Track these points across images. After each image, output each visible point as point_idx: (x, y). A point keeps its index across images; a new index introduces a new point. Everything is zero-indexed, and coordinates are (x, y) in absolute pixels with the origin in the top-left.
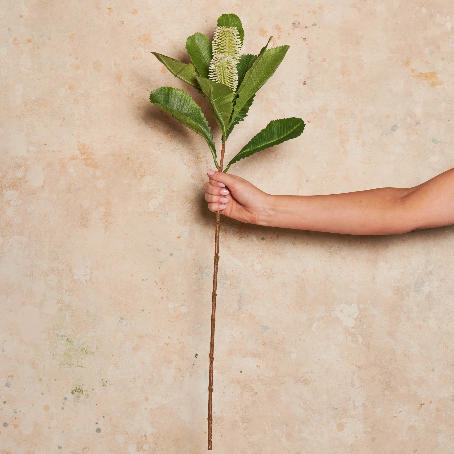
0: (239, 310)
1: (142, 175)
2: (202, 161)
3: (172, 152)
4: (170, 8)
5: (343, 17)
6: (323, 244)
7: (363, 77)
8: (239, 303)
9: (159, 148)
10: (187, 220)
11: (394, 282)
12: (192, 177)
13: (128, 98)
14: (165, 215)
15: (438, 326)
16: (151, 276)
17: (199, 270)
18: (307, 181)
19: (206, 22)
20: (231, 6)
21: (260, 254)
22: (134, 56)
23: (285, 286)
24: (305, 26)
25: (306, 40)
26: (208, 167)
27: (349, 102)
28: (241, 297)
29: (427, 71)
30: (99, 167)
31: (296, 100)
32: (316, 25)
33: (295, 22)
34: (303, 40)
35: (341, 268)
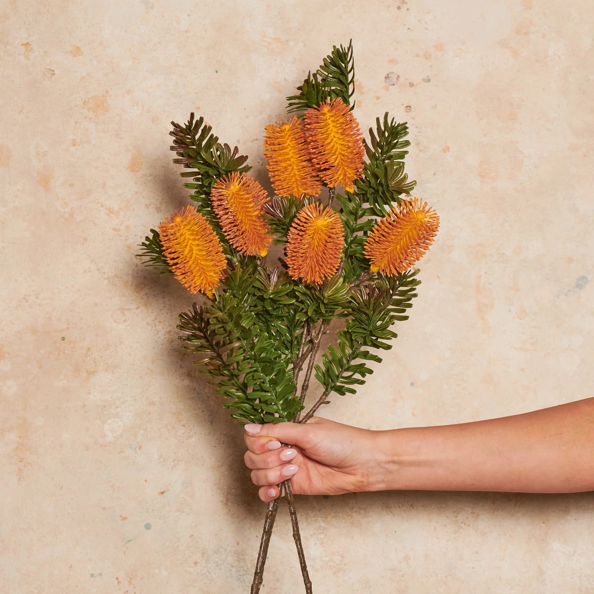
1: (91, 370)
3: (149, 326)
4: (145, 45)
5: (483, 67)
6: (442, 508)
7: (521, 184)
9: (124, 319)
10: (178, 460)
11: (580, 580)
13: (63, 221)
14: (135, 449)
16: (109, 567)
17: (202, 556)
18: (412, 384)
19: (217, 72)
20: (265, 41)
21: (321, 527)
22: (74, 138)
23: (370, 587)
24: (410, 83)
25: (412, 109)
27: (495, 231)
30: (7, 356)
32: (431, 81)
33: (390, 74)
34: (406, 110)
35: (477, 553)
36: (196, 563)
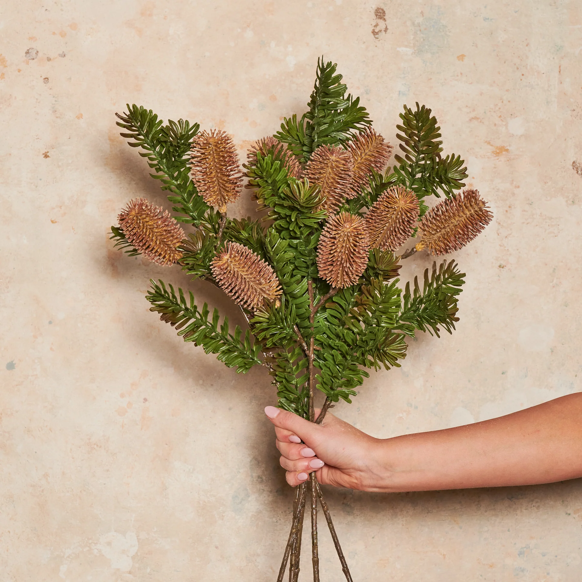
5: (112, 44)
11: (198, 495)
15: (272, 568)
23: (13, 501)
24: (47, 57)
25: (49, 80)
31: (32, 183)
32: (66, 55)
33: (30, 50)
34: (44, 81)
35: (108, 471)
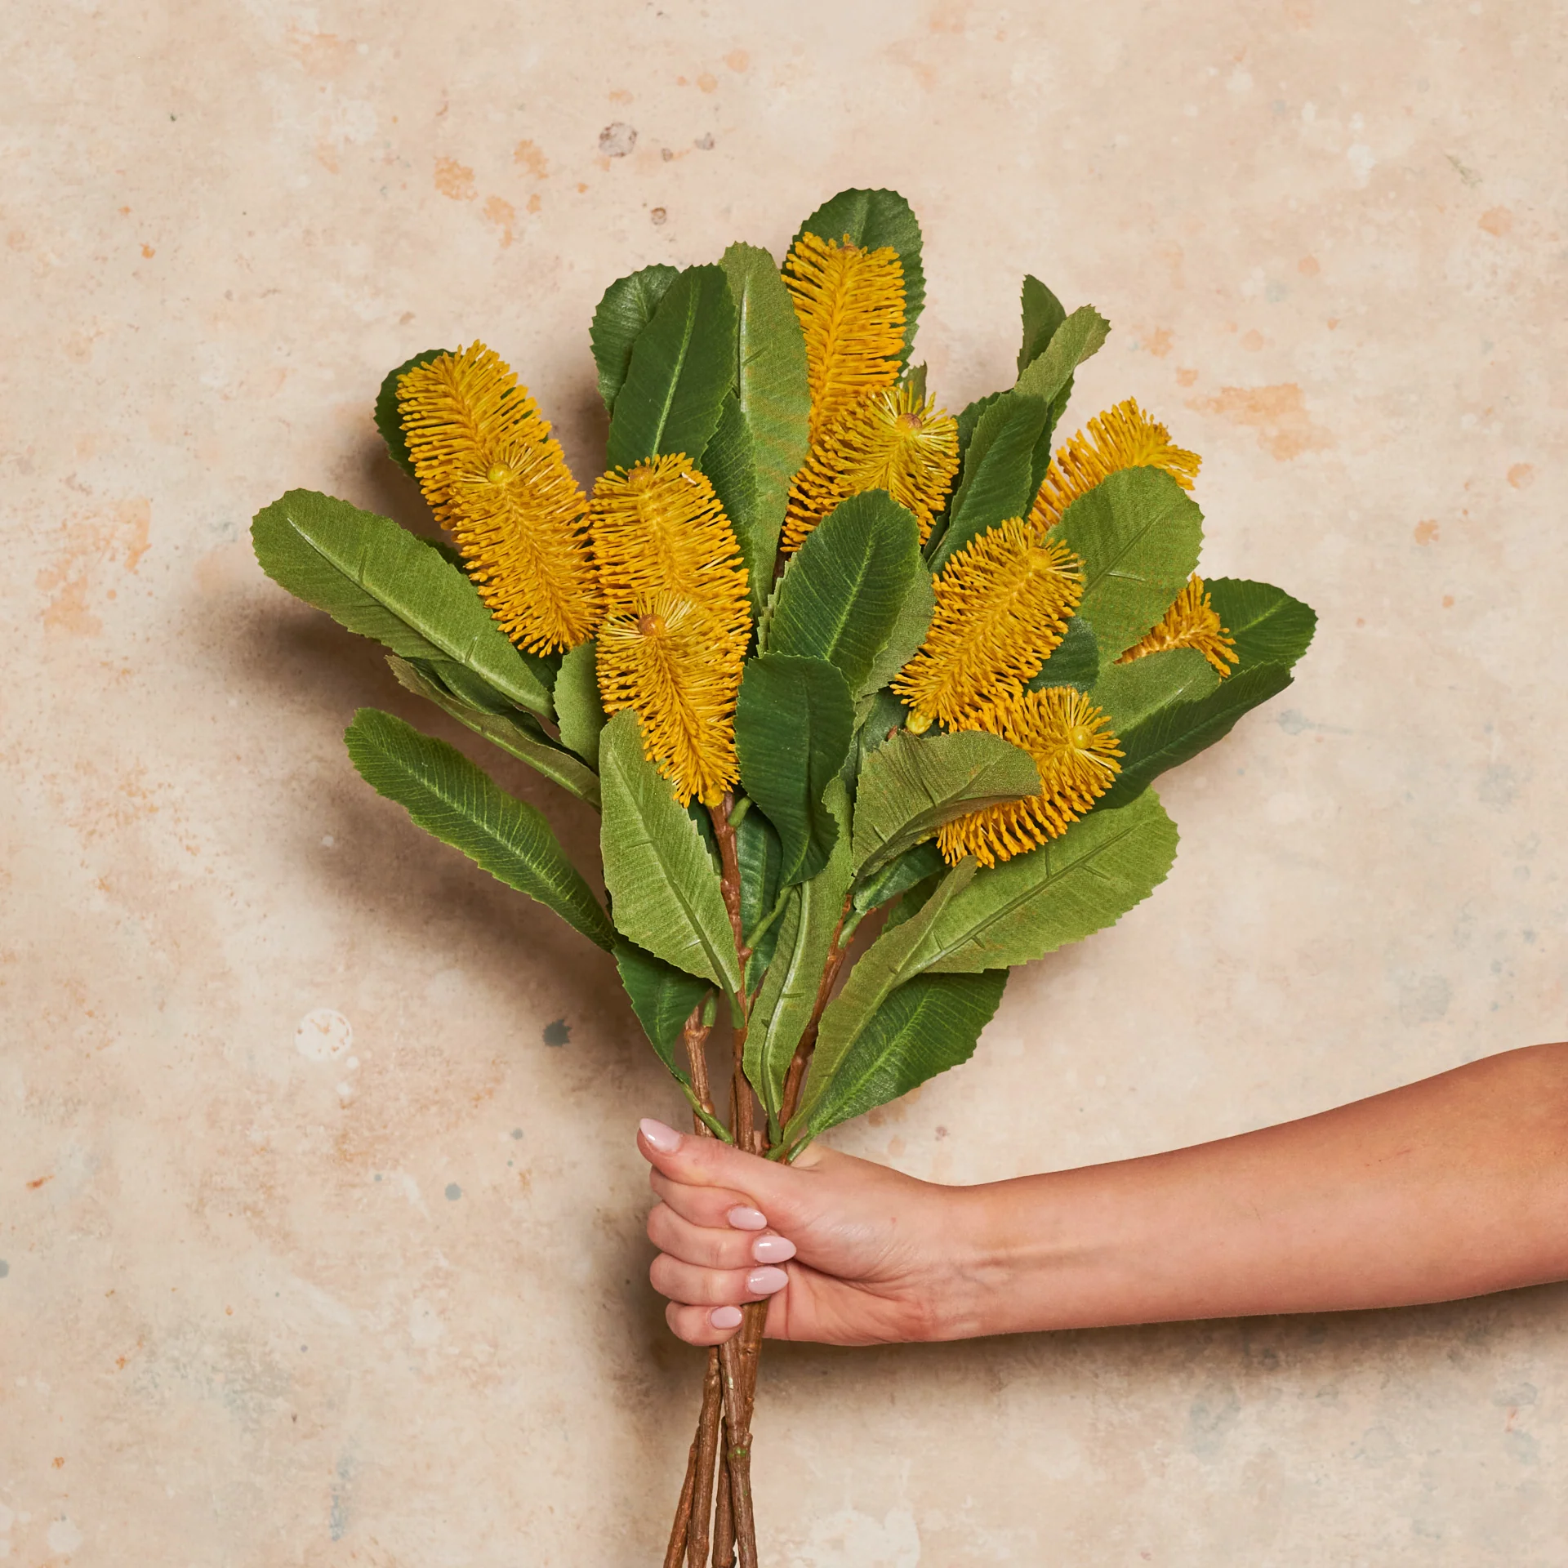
0: (335, 1538)
2: (153, 809)
5: (849, 111)
8: (336, 1506)
10: (76, 1101)
12: (100, 888)
17: (138, 1344)
19: (173, 119)
20: (296, 42)
21: (440, 1269)
24: (664, 150)
25: (668, 216)
26: (181, 840)
28: (344, 1474)
29: (1255, 380)
32: (716, 145)
33: (614, 128)
34: (653, 219)
36: (122, 1362)
